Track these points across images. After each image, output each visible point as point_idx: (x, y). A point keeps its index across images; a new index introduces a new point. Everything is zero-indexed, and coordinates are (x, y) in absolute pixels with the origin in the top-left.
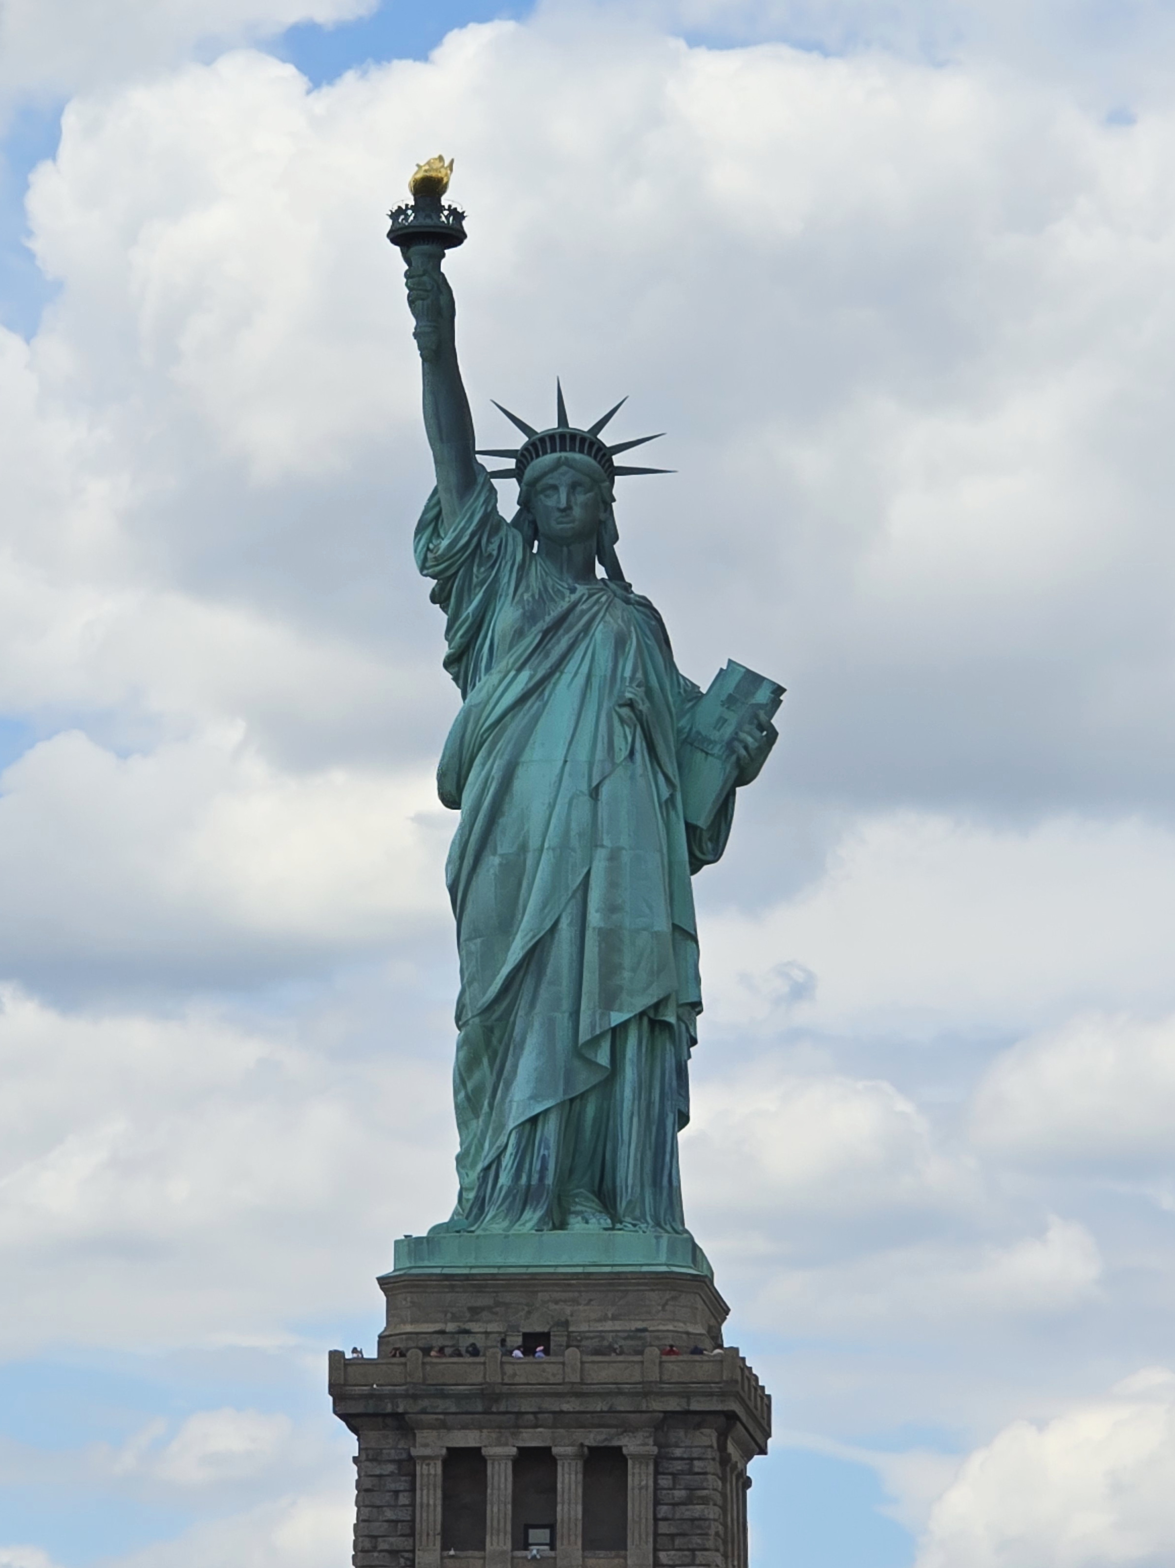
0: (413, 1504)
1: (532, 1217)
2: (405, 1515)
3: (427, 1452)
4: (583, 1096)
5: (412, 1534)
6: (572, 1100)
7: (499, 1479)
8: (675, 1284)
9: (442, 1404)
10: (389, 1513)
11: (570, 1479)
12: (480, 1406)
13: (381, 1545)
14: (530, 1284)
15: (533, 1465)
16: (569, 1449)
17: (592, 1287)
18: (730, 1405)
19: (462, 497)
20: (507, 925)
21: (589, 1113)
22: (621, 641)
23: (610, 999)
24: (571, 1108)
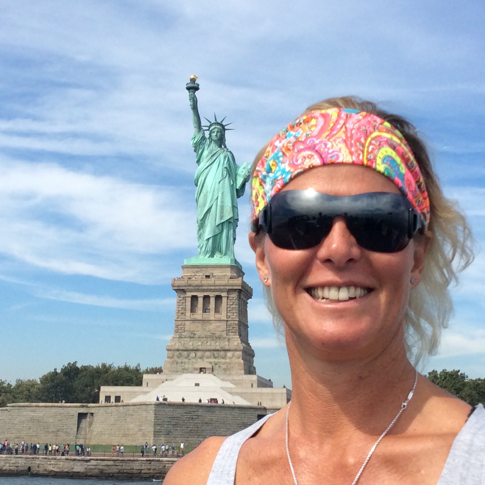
0: (185, 305)
1: (208, 255)
2: (184, 307)
3: (188, 296)
4: (217, 235)
5: (185, 310)
6: (215, 235)
7: (201, 301)
8: (232, 267)
9: (191, 288)
10: (181, 307)
11: (212, 301)
12: (197, 288)
13: (180, 312)
14: (207, 267)
15: (206, 298)
16: (212, 295)
17: (217, 267)
18: (240, 288)
19: (198, 133)
20: (204, 205)
21: (218, 238)
22: (225, 158)
23: (221, 218)
24: (215, 237)
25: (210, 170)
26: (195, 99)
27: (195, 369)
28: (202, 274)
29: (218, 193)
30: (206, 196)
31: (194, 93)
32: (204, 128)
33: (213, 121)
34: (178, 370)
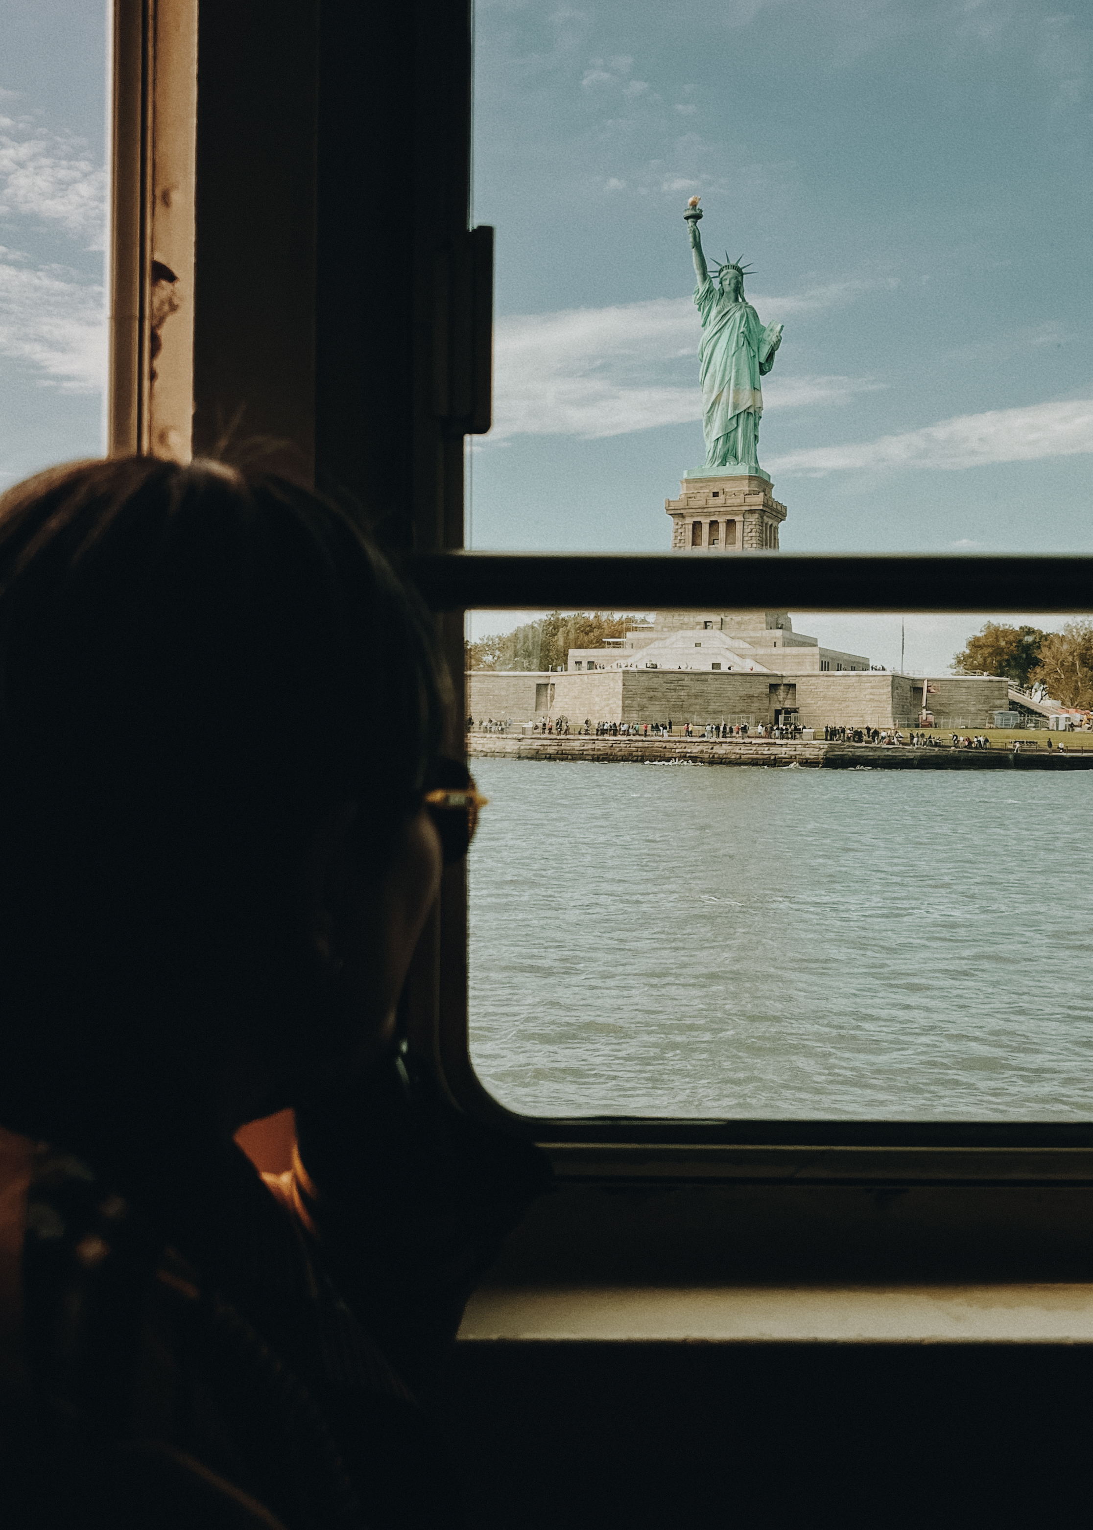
0: (686, 535)
1: (717, 463)
2: (683, 538)
3: (688, 522)
4: (730, 432)
5: (685, 542)
6: (727, 434)
7: (706, 529)
8: (751, 478)
9: (691, 511)
10: (679, 538)
11: (722, 528)
12: (700, 510)
13: (678, 545)
14: (714, 480)
15: (713, 524)
16: (722, 520)
17: (728, 480)
18: (761, 508)
19: (703, 284)
20: (711, 391)
21: (732, 435)
22: (742, 316)
23: (735, 407)
24: (727, 436)
25: (719, 339)
26: (697, 233)
27: (698, 623)
28: (708, 491)
29: (730, 373)
30: (713, 376)
31: (695, 223)
32: (712, 275)
33: (724, 263)
34: (674, 625)
